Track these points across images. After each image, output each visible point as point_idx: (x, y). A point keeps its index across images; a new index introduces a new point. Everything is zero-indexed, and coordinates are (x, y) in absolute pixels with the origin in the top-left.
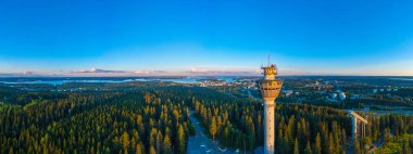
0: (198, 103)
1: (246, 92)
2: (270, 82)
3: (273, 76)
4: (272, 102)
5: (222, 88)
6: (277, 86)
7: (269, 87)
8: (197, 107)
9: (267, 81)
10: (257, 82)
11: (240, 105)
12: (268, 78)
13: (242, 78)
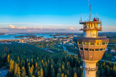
0: (12, 62)
1: (61, 47)
2: (93, 40)
3: (95, 32)
4: (93, 66)
5: (40, 43)
6: (102, 46)
7: (90, 46)
8: (11, 66)
9: (88, 40)
10: (75, 40)
11: (56, 61)
12: (89, 35)
13: (58, 34)
